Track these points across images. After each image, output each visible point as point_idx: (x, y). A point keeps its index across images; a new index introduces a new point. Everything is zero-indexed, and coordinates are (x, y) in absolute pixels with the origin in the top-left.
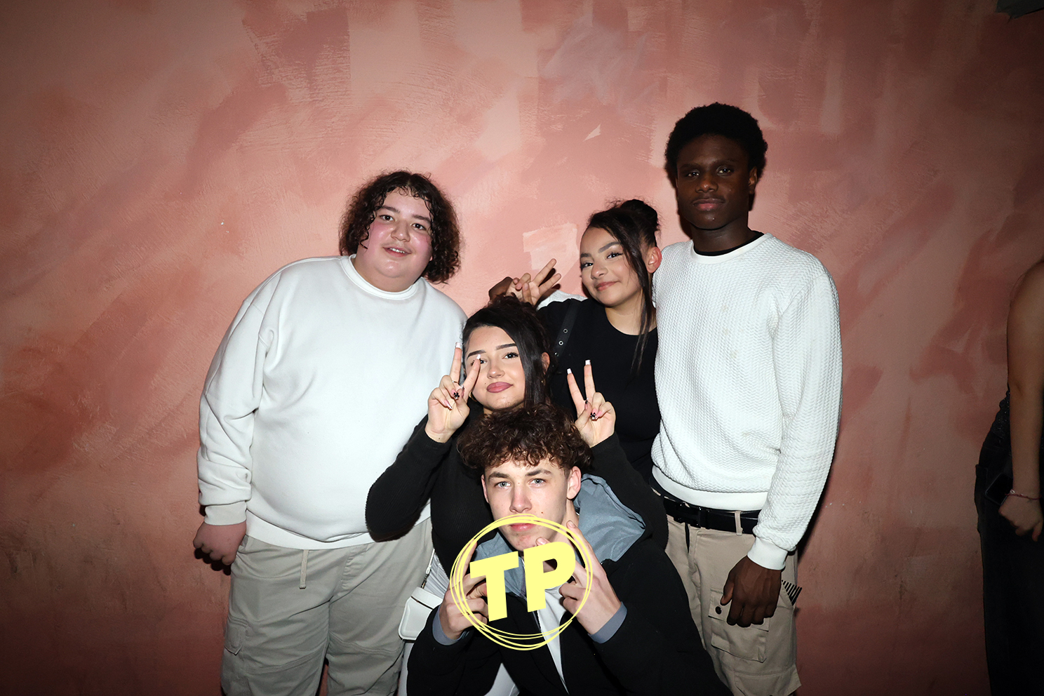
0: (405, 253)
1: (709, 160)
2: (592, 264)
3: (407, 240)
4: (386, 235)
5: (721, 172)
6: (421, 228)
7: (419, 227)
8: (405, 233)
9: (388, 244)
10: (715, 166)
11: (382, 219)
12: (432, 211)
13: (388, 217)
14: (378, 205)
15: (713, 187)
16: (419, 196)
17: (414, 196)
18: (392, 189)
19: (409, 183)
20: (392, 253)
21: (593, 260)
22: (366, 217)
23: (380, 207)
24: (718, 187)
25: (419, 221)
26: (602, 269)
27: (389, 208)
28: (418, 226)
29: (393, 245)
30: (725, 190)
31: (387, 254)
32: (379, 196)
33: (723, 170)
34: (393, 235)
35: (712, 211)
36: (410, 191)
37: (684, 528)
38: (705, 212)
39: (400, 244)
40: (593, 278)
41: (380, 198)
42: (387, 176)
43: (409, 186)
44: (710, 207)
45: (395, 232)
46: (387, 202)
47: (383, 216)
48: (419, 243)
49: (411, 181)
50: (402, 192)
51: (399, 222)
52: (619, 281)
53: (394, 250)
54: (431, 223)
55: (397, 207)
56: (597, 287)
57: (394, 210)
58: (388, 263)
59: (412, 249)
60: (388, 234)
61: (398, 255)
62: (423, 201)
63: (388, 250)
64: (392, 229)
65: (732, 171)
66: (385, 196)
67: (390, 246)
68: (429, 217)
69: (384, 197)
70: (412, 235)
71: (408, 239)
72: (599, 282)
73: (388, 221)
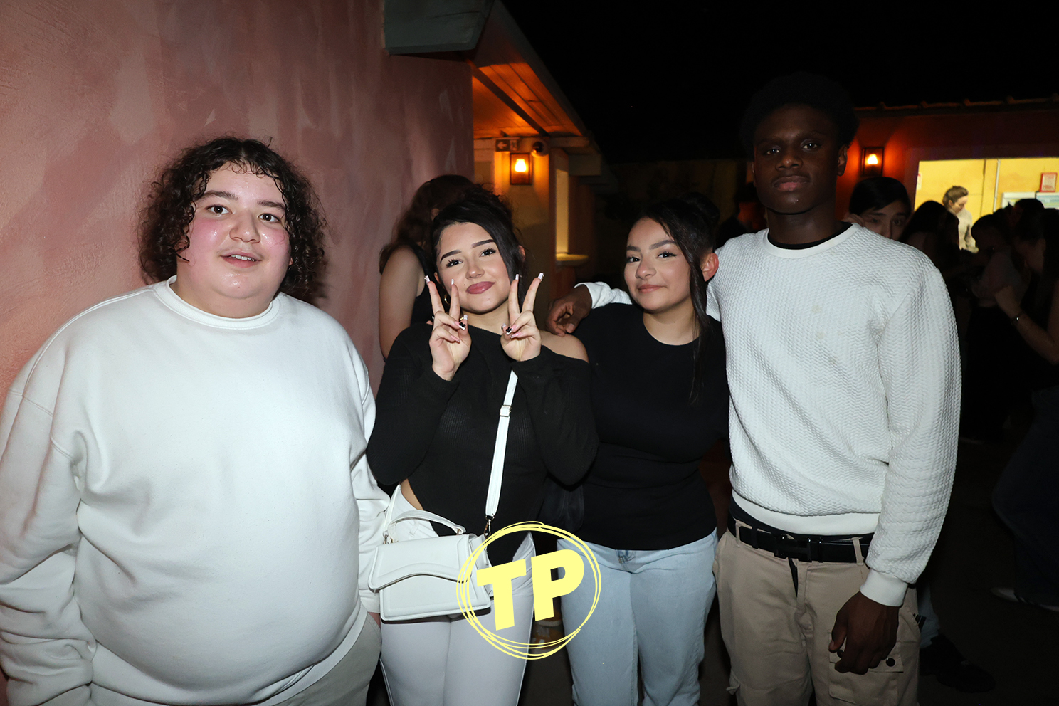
0: (254, 261)
1: (791, 135)
2: (638, 260)
3: (255, 241)
4: (220, 238)
5: (806, 147)
6: (273, 219)
7: (269, 219)
8: (252, 230)
9: (227, 249)
10: (799, 140)
11: (210, 212)
12: (285, 193)
13: (218, 209)
14: (198, 192)
15: (796, 162)
16: (264, 173)
17: (257, 174)
18: (217, 166)
19: (243, 154)
20: (236, 263)
21: (642, 256)
22: (179, 215)
23: (201, 195)
24: (802, 163)
25: (268, 210)
26: (650, 269)
27: (219, 194)
28: (267, 217)
29: (236, 250)
30: (811, 167)
31: (227, 264)
32: (198, 178)
33: (808, 145)
34: (234, 235)
35: (795, 191)
36: (248, 166)
37: (787, 564)
38: (788, 192)
39: (246, 248)
40: (638, 277)
41: (201, 180)
42: (203, 148)
43: (246, 158)
44: (792, 186)
45: (236, 229)
46: (212, 185)
47: (210, 207)
48: (273, 243)
49: (247, 152)
50: (236, 168)
51: (240, 214)
52: (666, 287)
53: (238, 257)
54: (285, 209)
55: (233, 191)
56: (640, 289)
57: (228, 195)
58: (229, 278)
59: (264, 254)
60: (225, 234)
61: (245, 265)
62: (271, 181)
63: (228, 258)
64: (231, 226)
65: (819, 146)
66: (208, 177)
67: (231, 251)
68: (282, 202)
69: (206, 178)
70: (262, 234)
71: (257, 239)
72: (644, 283)
73: (219, 216)
